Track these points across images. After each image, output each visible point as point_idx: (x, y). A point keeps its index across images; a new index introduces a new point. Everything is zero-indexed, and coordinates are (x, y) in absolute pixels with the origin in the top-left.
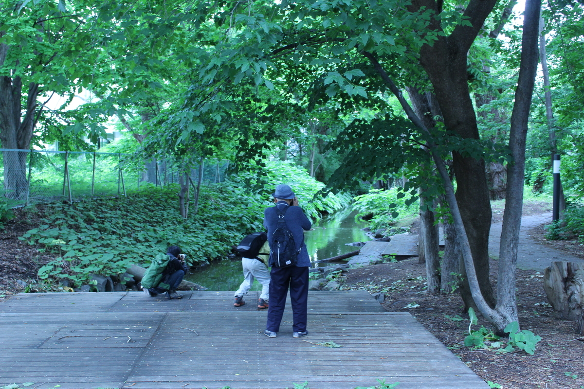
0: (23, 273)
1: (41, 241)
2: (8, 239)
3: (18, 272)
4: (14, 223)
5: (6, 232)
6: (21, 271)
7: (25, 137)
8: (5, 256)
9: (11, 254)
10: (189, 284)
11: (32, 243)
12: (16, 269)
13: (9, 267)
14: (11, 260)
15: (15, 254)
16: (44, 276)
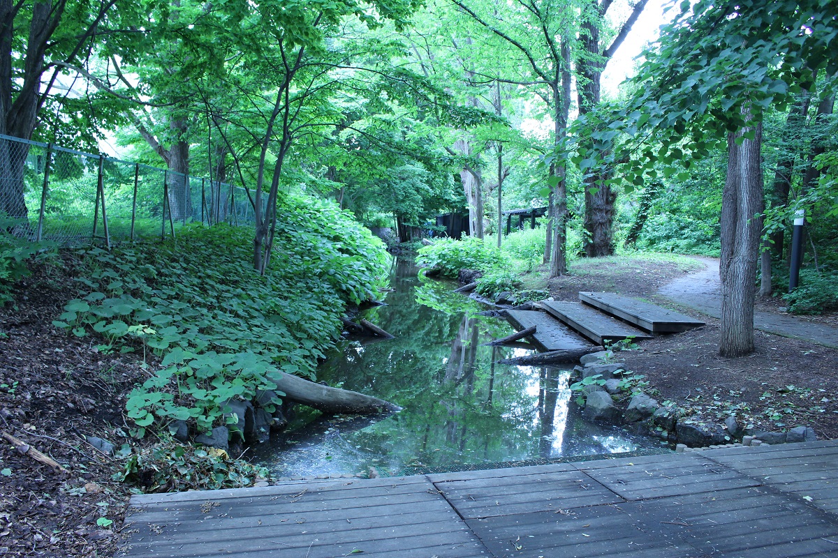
0: (90, 412)
1: (99, 328)
2: (26, 323)
3: (79, 411)
4: (26, 288)
5: (16, 308)
6: (85, 409)
7: (22, 125)
8: (38, 370)
9: (48, 362)
10: (374, 401)
11: (81, 333)
12: (74, 402)
13: (58, 402)
14: (55, 379)
15: (58, 363)
16: (144, 418)
